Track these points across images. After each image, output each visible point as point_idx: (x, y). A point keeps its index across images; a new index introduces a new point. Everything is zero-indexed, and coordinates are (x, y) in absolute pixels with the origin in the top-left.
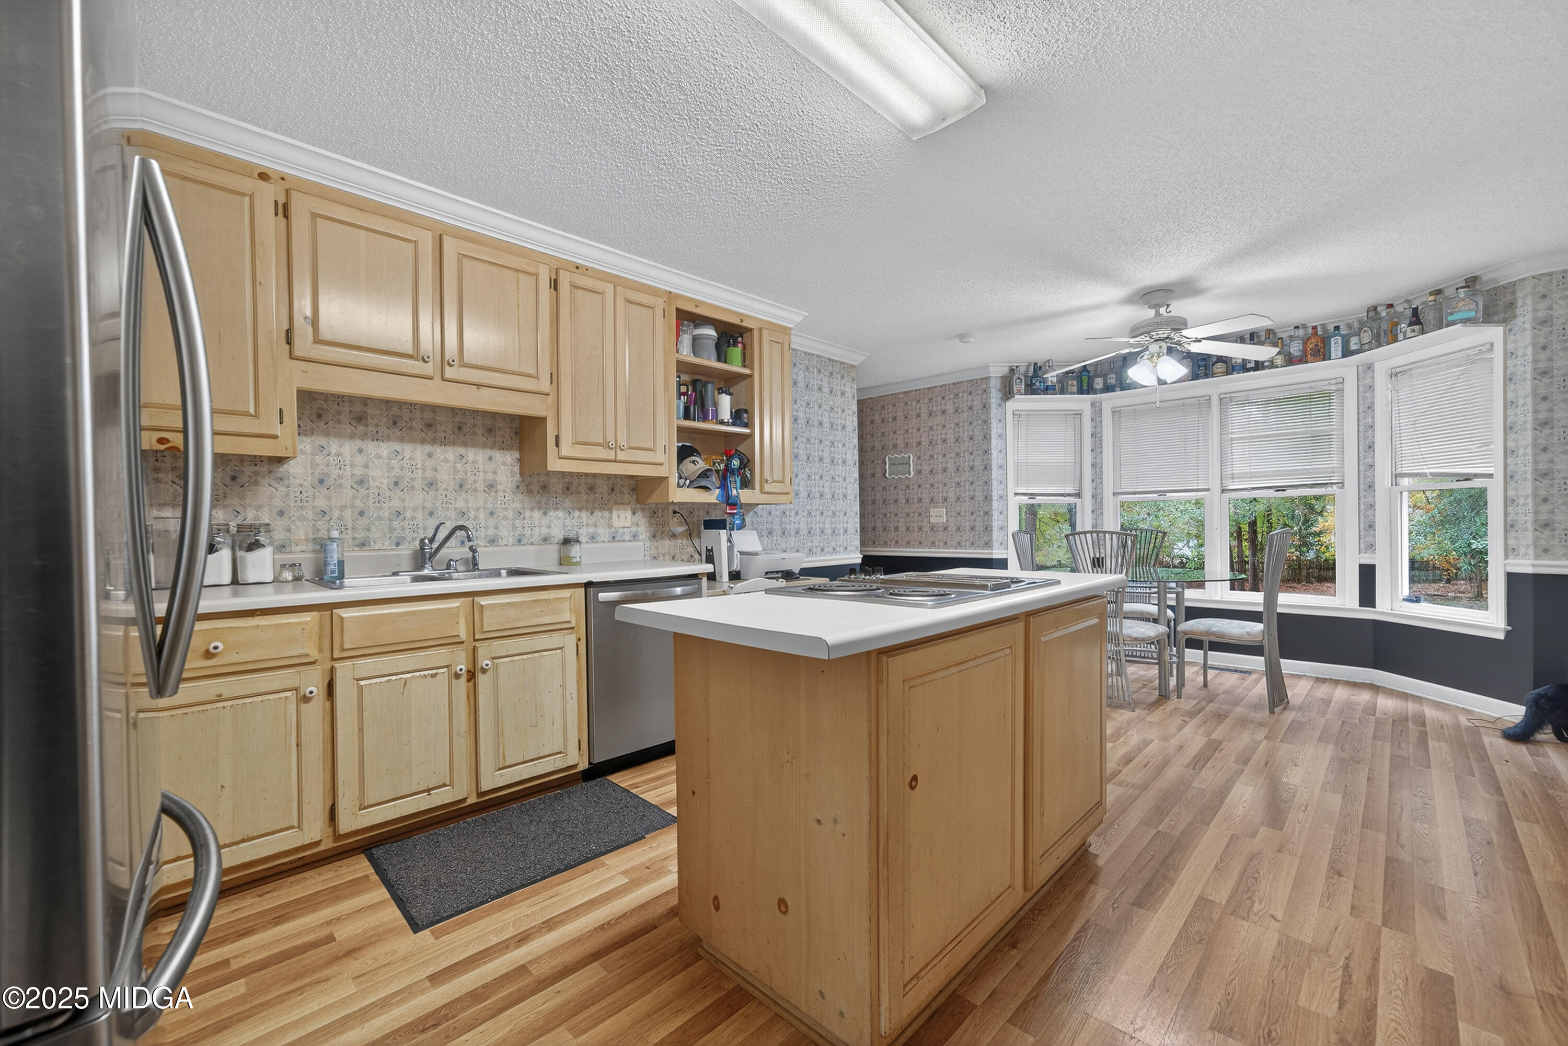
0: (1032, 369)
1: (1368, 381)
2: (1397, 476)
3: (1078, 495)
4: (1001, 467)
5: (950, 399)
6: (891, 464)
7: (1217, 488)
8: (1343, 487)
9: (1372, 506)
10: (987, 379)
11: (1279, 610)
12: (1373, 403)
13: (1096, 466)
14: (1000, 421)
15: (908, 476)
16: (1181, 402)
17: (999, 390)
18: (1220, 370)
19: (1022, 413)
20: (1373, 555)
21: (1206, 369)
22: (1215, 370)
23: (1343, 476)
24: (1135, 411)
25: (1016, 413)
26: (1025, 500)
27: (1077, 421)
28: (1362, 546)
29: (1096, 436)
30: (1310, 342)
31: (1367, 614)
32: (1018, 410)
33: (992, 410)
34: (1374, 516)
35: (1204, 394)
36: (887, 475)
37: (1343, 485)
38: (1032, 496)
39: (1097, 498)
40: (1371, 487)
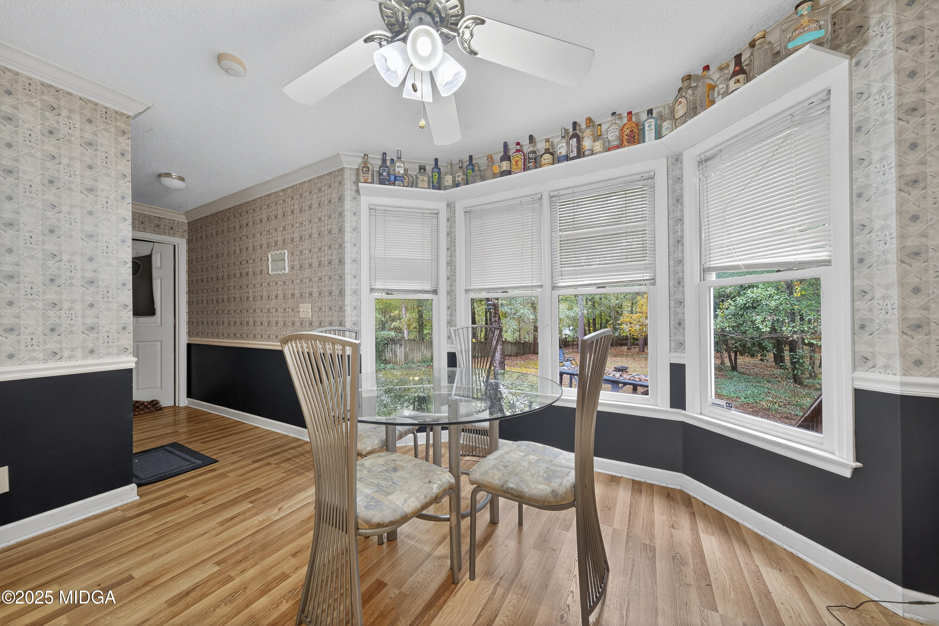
1: (677, 173)
2: (705, 271)
3: (435, 292)
4: (354, 261)
5: (315, 193)
6: (273, 261)
7: (548, 286)
8: (654, 284)
9: (681, 303)
10: (342, 170)
11: (600, 408)
12: (682, 196)
13: (451, 264)
15: (283, 272)
16: (518, 201)
17: (354, 182)
18: (547, 161)
19: (378, 208)
20: (682, 355)
21: (535, 162)
22: (543, 162)
23: (655, 273)
24: (482, 211)
25: (372, 207)
26: (383, 296)
27: (435, 220)
28: (673, 344)
29: (451, 235)
30: (625, 128)
31: (676, 415)
32: (374, 205)
33: (346, 202)
34: (684, 314)
36: (270, 272)
37: (655, 282)
38: (389, 292)
39: (451, 293)
40: (680, 282)
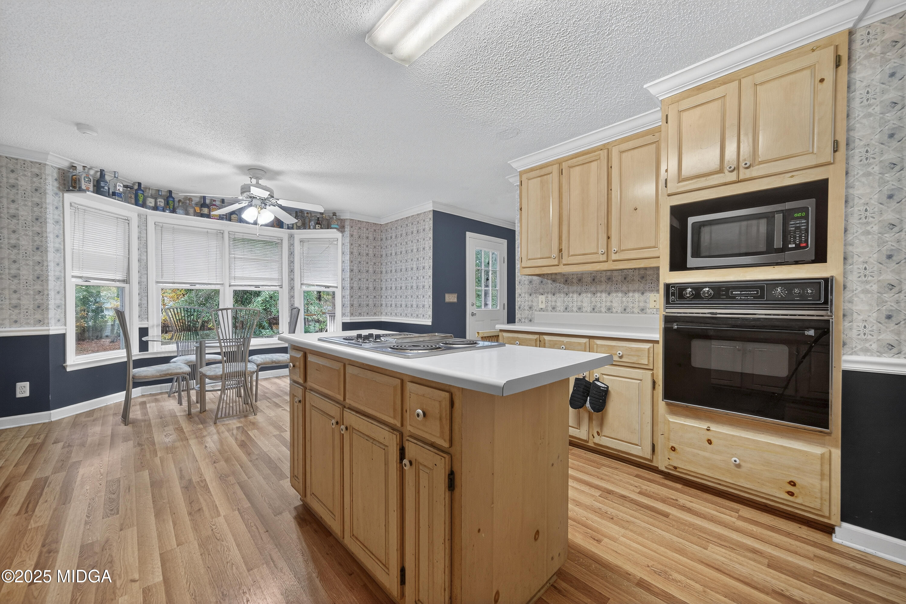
0: (99, 174)
2: (302, 284)
3: (126, 281)
4: (57, 250)
7: (227, 284)
10: (43, 165)
13: (142, 261)
14: (57, 208)
16: (206, 230)
17: (56, 180)
18: (235, 219)
19: (79, 207)
23: (282, 283)
24: (173, 228)
25: (76, 207)
26: (80, 282)
27: (126, 225)
32: (75, 203)
33: (48, 195)
35: (220, 229)
37: (282, 287)
38: (87, 279)
